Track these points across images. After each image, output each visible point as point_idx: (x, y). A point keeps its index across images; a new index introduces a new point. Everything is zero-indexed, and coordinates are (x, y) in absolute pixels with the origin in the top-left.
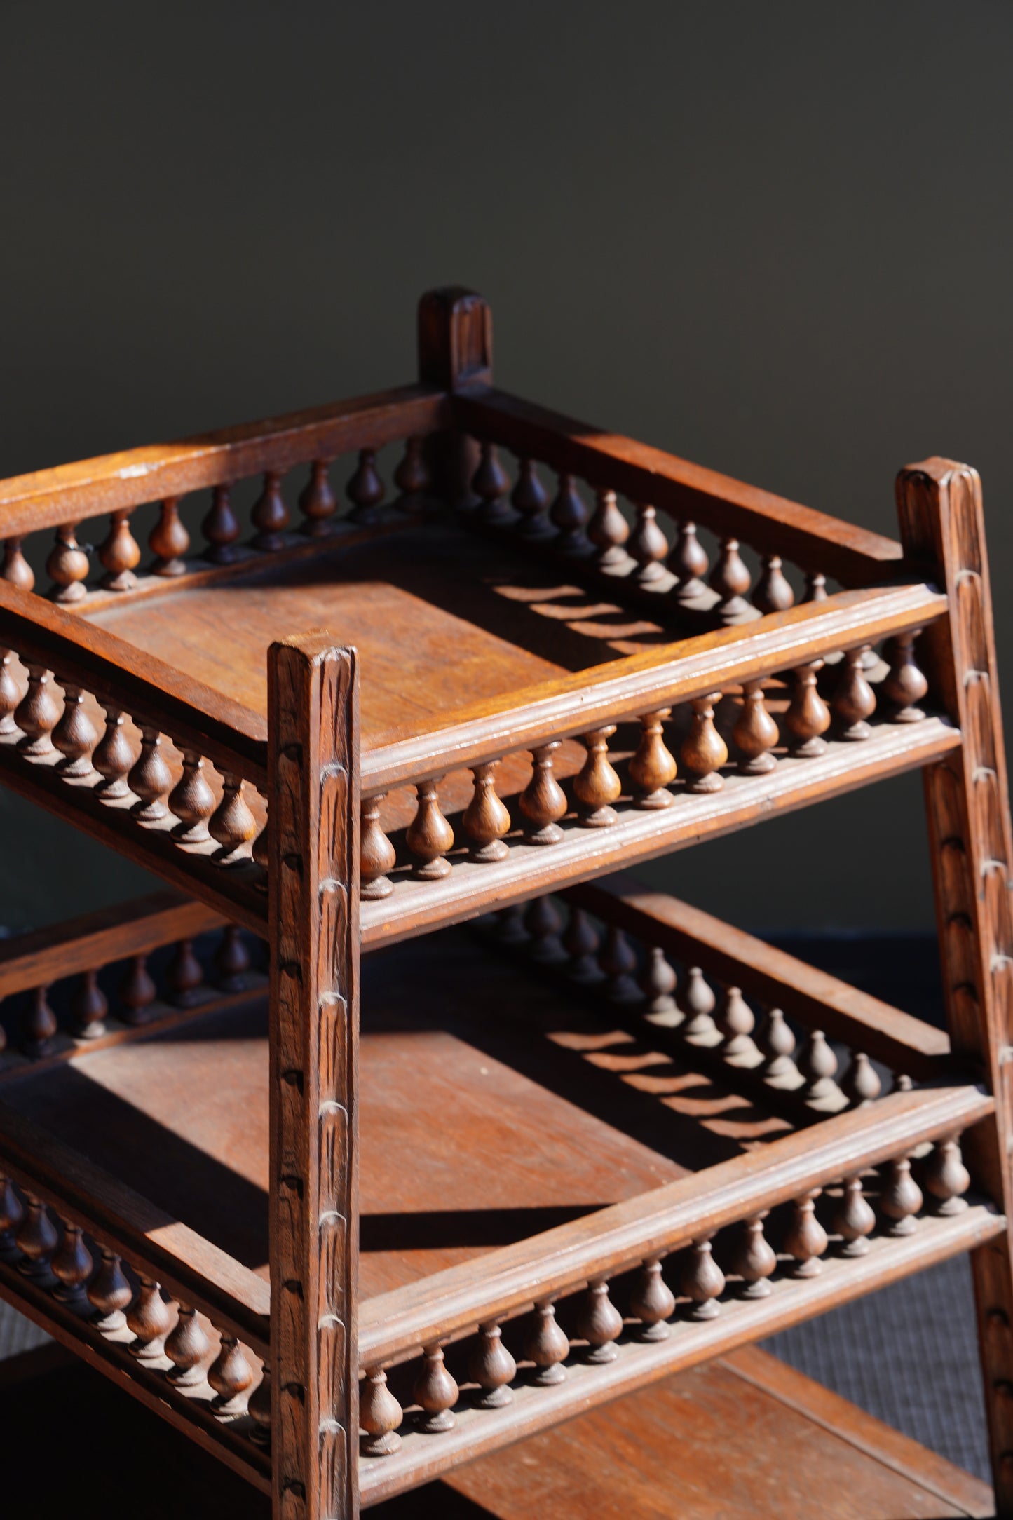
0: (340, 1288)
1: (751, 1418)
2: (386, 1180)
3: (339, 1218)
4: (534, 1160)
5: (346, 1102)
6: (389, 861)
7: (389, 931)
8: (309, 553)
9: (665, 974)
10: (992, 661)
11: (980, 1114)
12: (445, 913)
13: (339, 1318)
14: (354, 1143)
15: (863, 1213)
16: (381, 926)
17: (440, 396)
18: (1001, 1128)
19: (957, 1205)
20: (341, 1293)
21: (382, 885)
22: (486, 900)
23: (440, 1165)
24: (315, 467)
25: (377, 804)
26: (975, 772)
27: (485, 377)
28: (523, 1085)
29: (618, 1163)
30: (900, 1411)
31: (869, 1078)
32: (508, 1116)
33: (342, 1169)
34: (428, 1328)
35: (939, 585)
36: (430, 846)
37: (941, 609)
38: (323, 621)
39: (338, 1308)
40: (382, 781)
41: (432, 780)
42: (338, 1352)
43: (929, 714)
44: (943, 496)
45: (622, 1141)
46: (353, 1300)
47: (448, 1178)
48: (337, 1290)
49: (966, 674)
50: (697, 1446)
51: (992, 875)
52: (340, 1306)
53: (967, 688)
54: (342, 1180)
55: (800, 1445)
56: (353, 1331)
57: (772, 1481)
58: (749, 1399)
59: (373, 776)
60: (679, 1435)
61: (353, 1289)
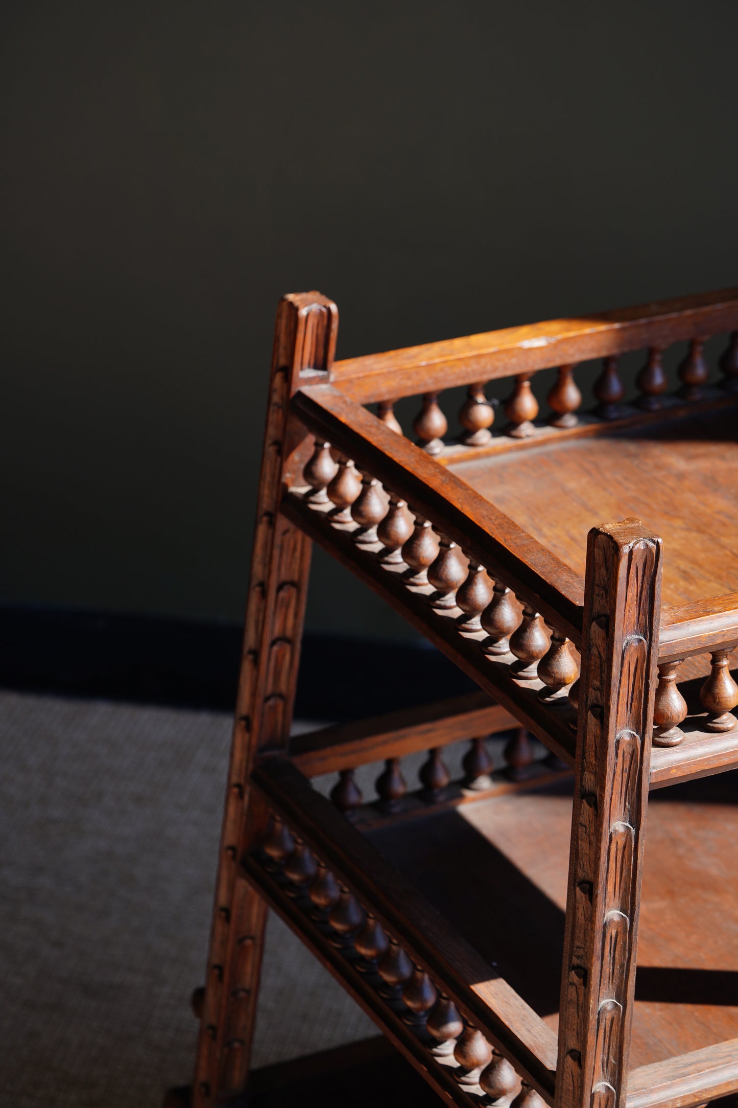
0: (613, 1061)
3: (616, 1005)
5: (629, 912)
6: (681, 716)
7: (676, 773)
8: (682, 414)
12: (726, 761)
13: (612, 1084)
14: (634, 945)
16: (669, 769)
20: (615, 1065)
21: (675, 734)
25: (674, 667)
33: (622, 966)
34: (688, 1096)
36: (718, 703)
38: (682, 476)
39: (611, 1076)
40: (677, 651)
41: (723, 650)
46: (625, 1070)
48: (611, 1061)
52: (613, 1075)
54: (622, 974)
56: (622, 1096)
59: (670, 646)
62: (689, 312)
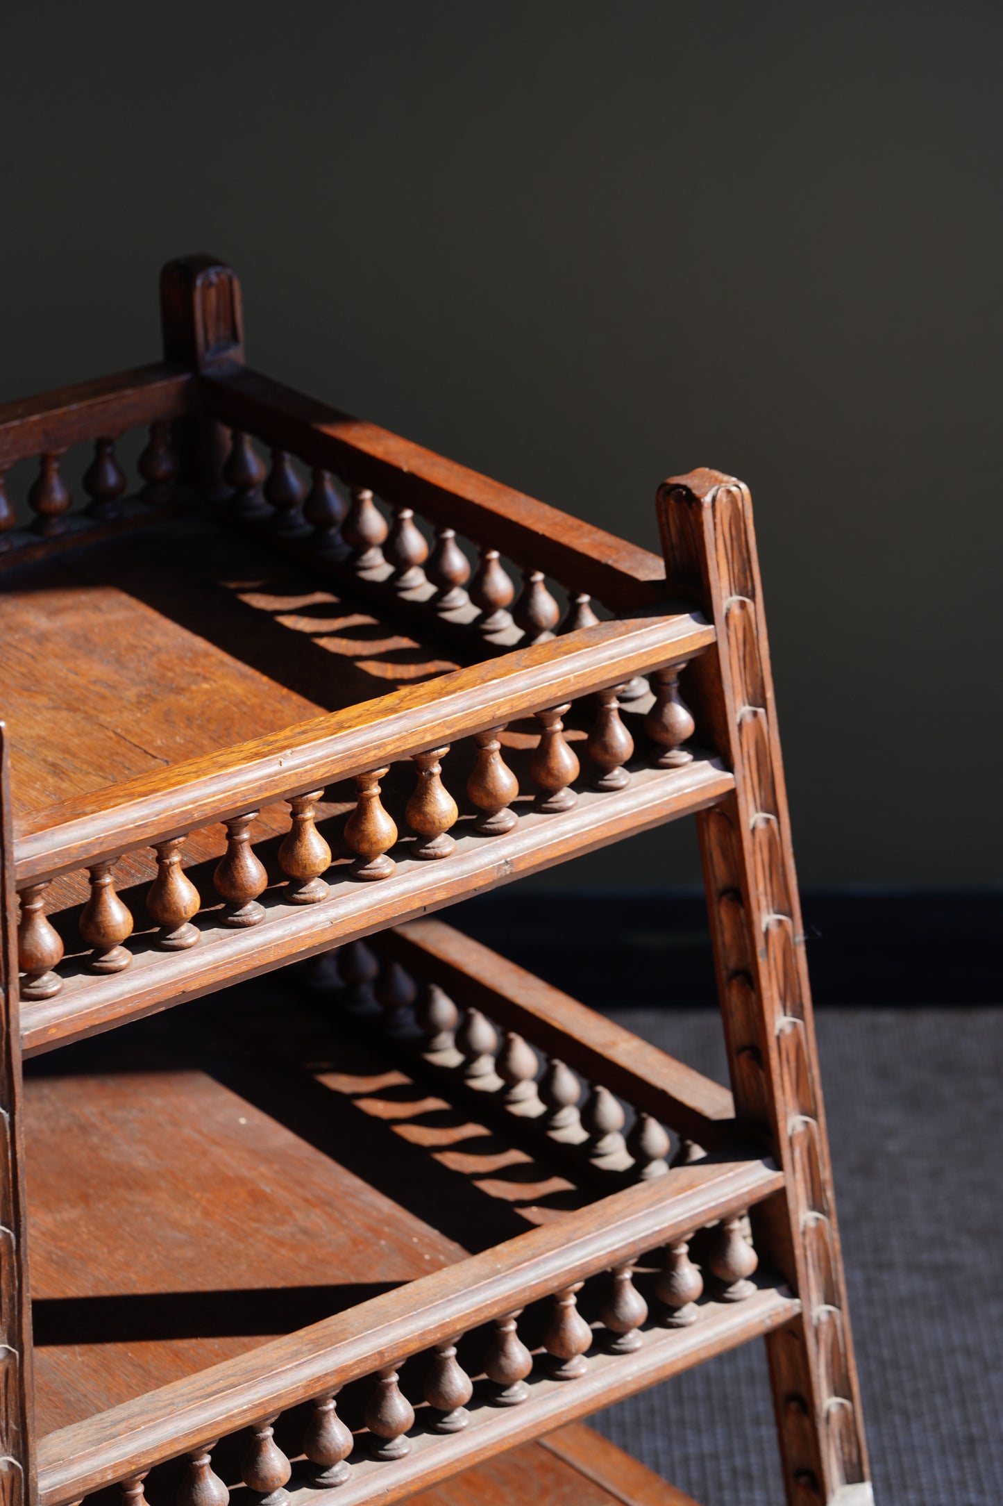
0: (14, 1427)
1: (545, 1491)
2: (120, 1255)
3: (9, 1352)
4: (285, 1230)
5: (13, 1225)
6: (55, 956)
7: (55, 1034)
8: (40, 554)
9: (445, 1008)
10: (770, 694)
11: (767, 1191)
12: (122, 1011)
13: (16, 1459)
14: (24, 1269)
15: (634, 1304)
16: (46, 1030)
17: (185, 377)
19: (745, 1288)
20: (16, 1432)
21: (50, 982)
22: (171, 994)
24: (44, 460)
25: (39, 892)
26: (752, 817)
27: (236, 354)
28: (283, 1138)
29: (379, 1234)
30: (750, 1431)
31: (657, 1137)
32: (263, 1177)
33: (11, 1298)
34: (121, 1463)
35: (705, 614)
36: (104, 935)
37: (708, 640)
38: (43, 638)
39: (14, 1447)
40: (41, 869)
41: (103, 863)
42: (16, 1496)
43: (697, 757)
44: (707, 515)
45: (385, 1205)
46: (30, 1439)
47: (189, 1253)
48: (12, 1430)
49: (738, 710)
51: (774, 930)
52: (16, 1446)
53: (740, 726)
54: (12, 1309)
56: (32, 1472)
58: (544, 1468)
59: (31, 864)
61: (30, 1428)
62: (35, 418)
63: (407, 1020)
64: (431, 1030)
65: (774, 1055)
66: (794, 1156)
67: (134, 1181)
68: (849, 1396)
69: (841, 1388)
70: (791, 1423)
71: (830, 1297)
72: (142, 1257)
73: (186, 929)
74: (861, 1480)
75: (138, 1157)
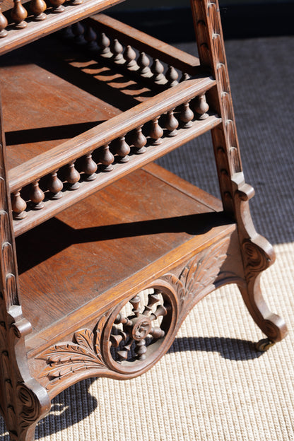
1: (144, 182)
2: (18, 119)
4: (67, 108)
6: (5, 25)
9: (106, 40)
11: (211, 86)
12: (26, 40)
13: (2, 177)
15: (175, 122)
16: (5, 47)
18: (218, 90)
19: (205, 116)
20: (2, 169)
21: (4, 32)
22: (40, 34)
23: (36, 112)
28: (62, 82)
29: (95, 108)
30: (192, 165)
31: (175, 73)
32: (58, 93)
34: (32, 177)
36: (19, 17)
42: (3, 189)
45: (95, 99)
46: (6, 171)
47: (39, 117)
50: (127, 193)
51: (211, 7)
52: (2, 173)
55: (160, 190)
56: (7, 181)
57: (151, 204)
58: (143, 175)
60: (121, 190)
61: (6, 167)
63: (95, 45)
64: (103, 47)
65: (212, 45)
66: (219, 75)
67: (19, 97)
68: (236, 147)
69: (234, 144)
70: (219, 156)
71: (230, 117)
72: (25, 119)
73: (42, 14)
74: (240, 171)
75: (20, 90)
